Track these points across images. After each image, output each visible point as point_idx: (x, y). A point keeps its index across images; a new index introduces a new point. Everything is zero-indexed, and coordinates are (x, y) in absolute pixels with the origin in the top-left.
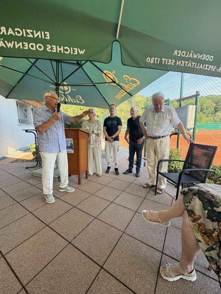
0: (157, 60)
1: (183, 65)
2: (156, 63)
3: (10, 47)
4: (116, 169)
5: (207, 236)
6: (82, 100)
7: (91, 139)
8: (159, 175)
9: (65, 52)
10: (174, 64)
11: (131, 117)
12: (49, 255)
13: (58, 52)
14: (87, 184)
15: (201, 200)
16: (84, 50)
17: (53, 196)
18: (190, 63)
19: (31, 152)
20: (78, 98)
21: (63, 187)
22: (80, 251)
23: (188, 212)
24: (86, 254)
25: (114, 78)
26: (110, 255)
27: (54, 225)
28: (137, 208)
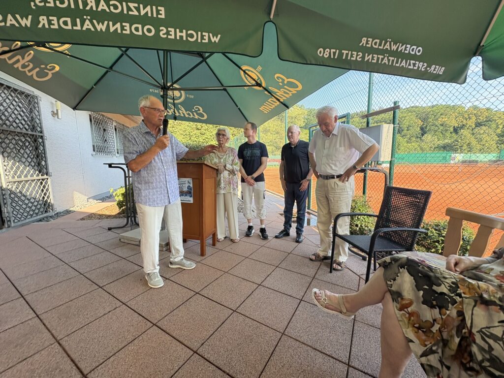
0: (334, 53)
1: (375, 61)
2: (332, 57)
3: (101, 29)
4: (263, 231)
5: (423, 331)
6: (203, 113)
7: (222, 178)
8: (337, 239)
9: (189, 39)
10: (360, 59)
11: (288, 142)
12: (162, 373)
13: (178, 38)
14: (215, 255)
15: (412, 275)
16: (219, 36)
17: (159, 276)
18: (386, 58)
19: (114, 201)
20: (197, 109)
21: (176, 260)
22: (214, 365)
23: (391, 295)
24: (223, 369)
25: (259, 78)
26: (263, 370)
27: (166, 323)
28: (303, 294)
